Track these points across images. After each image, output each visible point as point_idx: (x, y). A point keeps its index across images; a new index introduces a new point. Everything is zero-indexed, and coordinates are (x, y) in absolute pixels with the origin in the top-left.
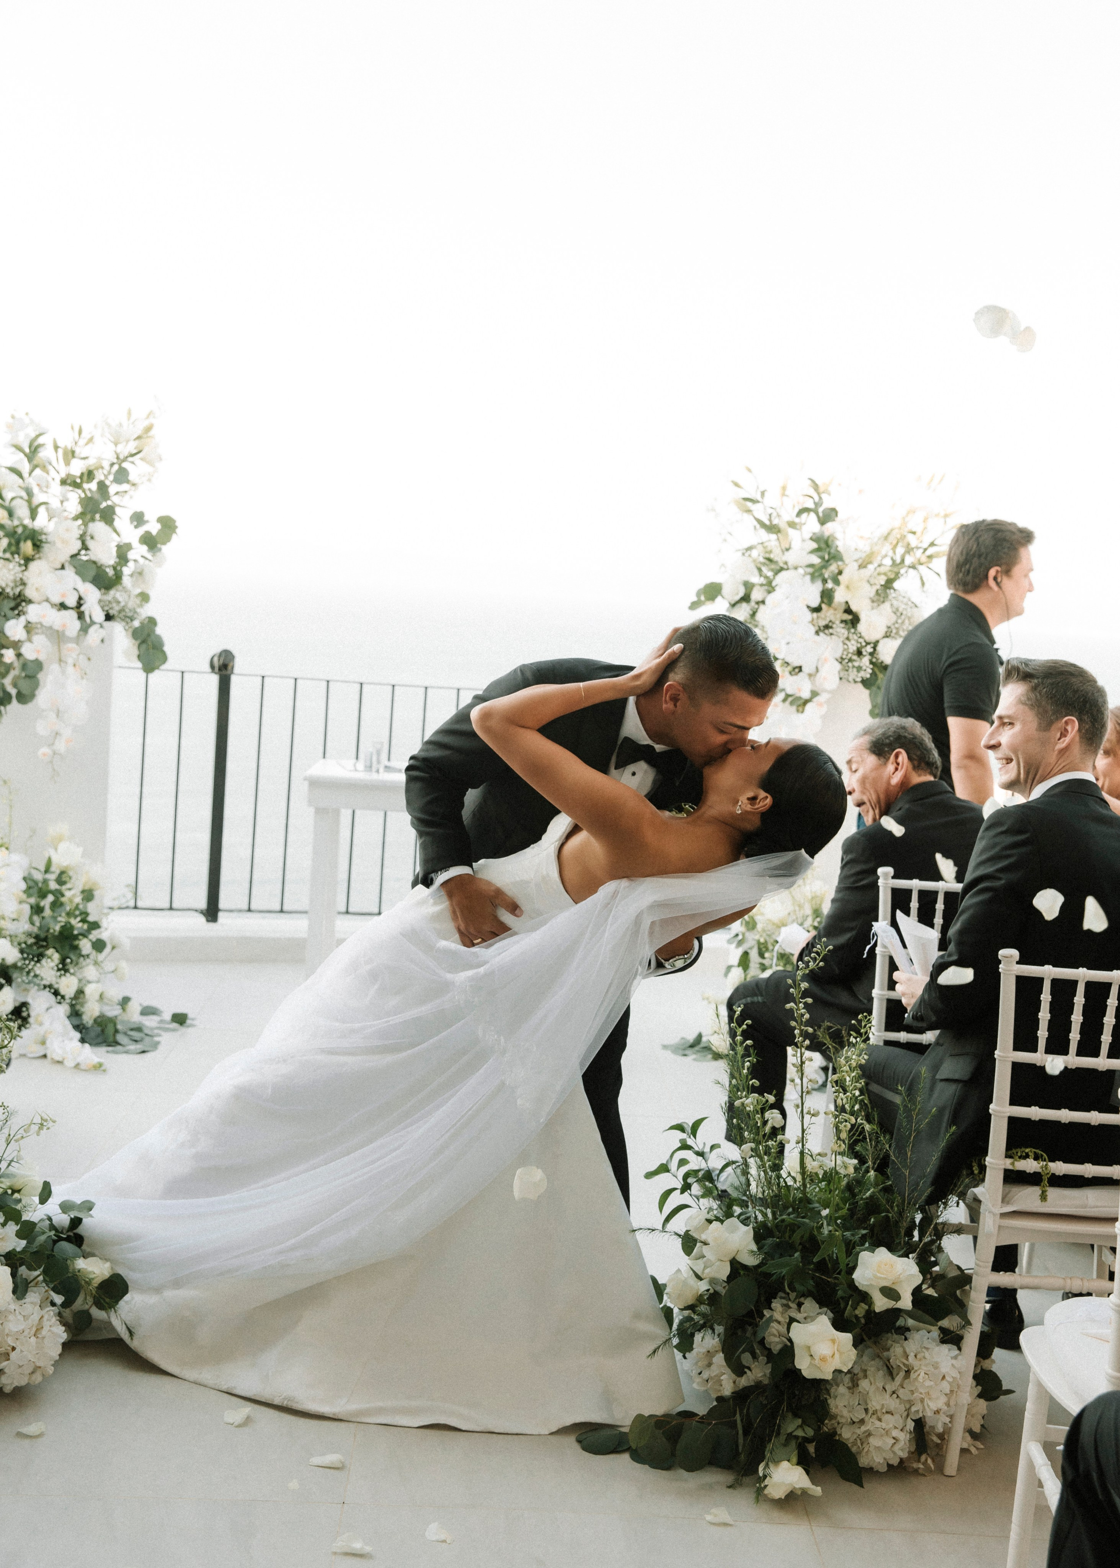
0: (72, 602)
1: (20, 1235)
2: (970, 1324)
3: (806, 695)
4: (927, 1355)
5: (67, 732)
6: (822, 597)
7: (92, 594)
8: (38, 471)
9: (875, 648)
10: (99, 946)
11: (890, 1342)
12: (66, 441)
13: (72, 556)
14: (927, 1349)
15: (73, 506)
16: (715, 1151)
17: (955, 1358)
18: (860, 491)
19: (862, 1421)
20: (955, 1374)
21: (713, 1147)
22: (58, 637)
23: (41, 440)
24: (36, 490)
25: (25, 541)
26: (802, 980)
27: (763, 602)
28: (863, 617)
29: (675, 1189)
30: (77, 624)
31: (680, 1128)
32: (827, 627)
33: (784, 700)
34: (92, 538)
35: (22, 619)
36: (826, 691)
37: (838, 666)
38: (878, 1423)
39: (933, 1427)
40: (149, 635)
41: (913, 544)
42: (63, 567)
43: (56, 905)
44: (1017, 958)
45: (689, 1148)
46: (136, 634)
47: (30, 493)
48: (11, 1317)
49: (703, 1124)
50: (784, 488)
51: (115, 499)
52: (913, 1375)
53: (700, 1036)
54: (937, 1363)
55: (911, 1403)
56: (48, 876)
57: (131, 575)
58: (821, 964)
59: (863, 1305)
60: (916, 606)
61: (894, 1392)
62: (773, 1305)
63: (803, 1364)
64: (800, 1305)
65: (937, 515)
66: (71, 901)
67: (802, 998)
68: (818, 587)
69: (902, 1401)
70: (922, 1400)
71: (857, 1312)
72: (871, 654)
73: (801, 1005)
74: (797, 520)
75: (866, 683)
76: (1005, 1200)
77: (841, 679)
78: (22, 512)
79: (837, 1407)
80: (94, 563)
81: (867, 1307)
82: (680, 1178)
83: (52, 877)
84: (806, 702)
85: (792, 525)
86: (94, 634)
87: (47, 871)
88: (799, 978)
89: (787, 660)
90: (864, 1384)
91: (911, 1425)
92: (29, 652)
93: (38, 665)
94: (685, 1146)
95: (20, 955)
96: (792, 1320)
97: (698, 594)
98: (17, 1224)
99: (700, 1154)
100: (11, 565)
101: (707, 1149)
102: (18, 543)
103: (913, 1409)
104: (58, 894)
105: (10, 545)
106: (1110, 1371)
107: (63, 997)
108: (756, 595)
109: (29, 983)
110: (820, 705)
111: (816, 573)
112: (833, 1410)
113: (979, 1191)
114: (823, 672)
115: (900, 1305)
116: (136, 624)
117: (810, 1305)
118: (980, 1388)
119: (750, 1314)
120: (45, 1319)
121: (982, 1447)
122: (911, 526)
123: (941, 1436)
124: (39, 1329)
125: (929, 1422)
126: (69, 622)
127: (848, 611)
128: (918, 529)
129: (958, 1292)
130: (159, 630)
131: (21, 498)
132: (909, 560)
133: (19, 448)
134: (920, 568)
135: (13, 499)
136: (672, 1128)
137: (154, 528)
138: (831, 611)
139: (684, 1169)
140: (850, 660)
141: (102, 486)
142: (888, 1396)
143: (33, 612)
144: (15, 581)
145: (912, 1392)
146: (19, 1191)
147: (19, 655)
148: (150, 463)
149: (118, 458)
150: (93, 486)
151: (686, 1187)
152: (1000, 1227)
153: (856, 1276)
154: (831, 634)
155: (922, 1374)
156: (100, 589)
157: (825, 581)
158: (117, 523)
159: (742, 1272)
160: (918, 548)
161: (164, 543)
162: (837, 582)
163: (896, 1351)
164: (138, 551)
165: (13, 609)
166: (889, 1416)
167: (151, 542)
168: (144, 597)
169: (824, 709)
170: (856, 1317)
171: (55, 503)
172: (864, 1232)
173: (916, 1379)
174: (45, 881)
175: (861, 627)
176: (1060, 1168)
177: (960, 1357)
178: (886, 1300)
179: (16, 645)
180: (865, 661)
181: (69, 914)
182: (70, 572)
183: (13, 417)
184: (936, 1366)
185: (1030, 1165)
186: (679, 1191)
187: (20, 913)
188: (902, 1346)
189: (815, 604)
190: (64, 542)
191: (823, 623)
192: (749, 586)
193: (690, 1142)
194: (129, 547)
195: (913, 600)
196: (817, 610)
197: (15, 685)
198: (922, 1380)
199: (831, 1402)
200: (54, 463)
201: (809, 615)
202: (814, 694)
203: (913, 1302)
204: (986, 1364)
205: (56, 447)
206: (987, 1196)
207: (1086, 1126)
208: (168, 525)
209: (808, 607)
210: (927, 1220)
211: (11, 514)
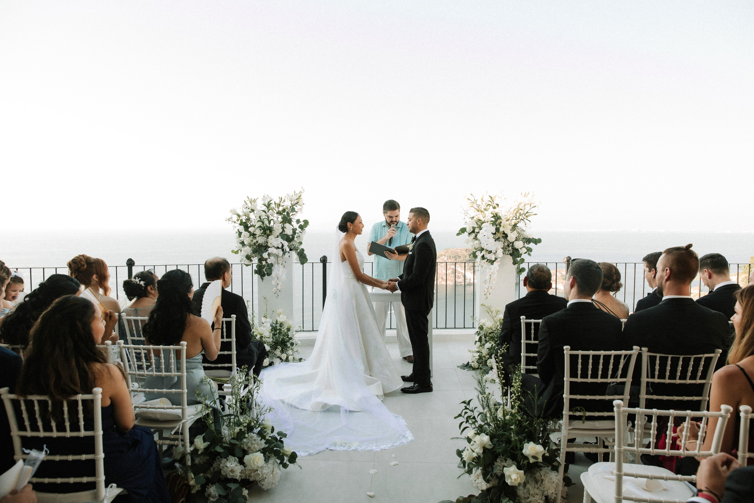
0: (280, 246)
1: (266, 443)
2: (561, 465)
3: (493, 259)
4: (548, 475)
5: (280, 283)
6: (496, 230)
7: (286, 244)
8: (271, 211)
9: (513, 244)
10: (292, 344)
11: (535, 472)
12: (278, 201)
13: (280, 233)
14: (548, 473)
15: (280, 219)
16: (476, 409)
17: (557, 476)
18: (505, 198)
19: (528, 498)
20: (557, 481)
21: (475, 408)
22: (277, 256)
23: (271, 202)
24: (270, 216)
25: (267, 230)
26: (500, 356)
27: (479, 232)
28: (509, 235)
29: (464, 422)
30: (282, 253)
31: (464, 402)
32: (498, 239)
33: (487, 261)
34: (285, 228)
35: (267, 252)
36: (499, 258)
37: (502, 250)
38: (533, 498)
39: (551, 498)
40: (302, 254)
41: (522, 213)
42: (278, 237)
43: (280, 333)
44: (570, 349)
45: (468, 409)
46: (298, 254)
47: (268, 217)
48: (264, 468)
49: (472, 401)
50: (482, 199)
51: (292, 217)
52: (544, 482)
53: (468, 363)
54: (551, 478)
55: (544, 491)
56: (277, 325)
57: (297, 237)
58: (506, 351)
59: (526, 460)
60: (524, 231)
61: (538, 488)
62: (497, 461)
63: (508, 481)
64: (506, 460)
65: (528, 204)
66: (284, 331)
67: (500, 362)
68: (495, 227)
69: (540, 490)
70: (547, 490)
71: (524, 462)
72: (512, 246)
73: (500, 364)
74: (487, 208)
75: (511, 255)
76: (570, 425)
77: (503, 254)
78: (266, 222)
79: (520, 493)
80: (286, 235)
81: (527, 461)
82: (465, 418)
83: (278, 325)
84: (494, 261)
85: (485, 210)
86: (287, 255)
87: (276, 323)
88: (499, 356)
89: (487, 249)
90: (528, 486)
91: (544, 498)
92: (269, 261)
93: (272, 265)
94: (466, 408)
95: (270, 348)
96: (504, 466)
97: (459, 231)
98: (265, 440)
99: (472, 411)
100: (264, 238)
101: (473, 409)
102: (265, 231)
103: (545, 493)
104: (280, 330)
105: (263, 232)
106: (616, 496)
107: (283, 360)
108: (476, 230)
109: (273, 356)
110: (498, 262)
111: (494, 223)
112: (519, 494)
113: (561, 422)
114: (498, 252)
115: (538, 461)
116: (299, 251)
117: (509, 461)
118: (565, 483)
119: (490, 464)
120: (275, 468)
121: (566, 501)
122: (520, 208)
123: (554, 500)
124: (273, 471)
125: (550, 497)
126: (280, 252)
127: (504, 233)
128: (523, 208)
129: (556, 453)
130: (305, 252)
131: (266, 219)
132: (521, 217)
133: (265, 205)
134: (524, 220)
135: (263, 219)
136: (462, 403)
137: (302, 223)
138: (499, 234)
139: (466, 415)
140: (506, 248)
141: (288, 213)
142: (536, 489)
143: (270, 250)
144: (265, 242)
145: (544, 488)
146: (266, 428)
147: (267, 262)
148: (301, 206)
149: (292, 205)
150: (285, 213)
151: (467, 421)
152: (568, 433)
153: (524, 451)
154: (500, 241)
155: (547, 482)
156: (288, 242)
157: (496, 225)
158: (292, 223)
159: (487, 451)
160: (523, 214)
161: (306, 228)
162: (500, 226)
163: (537, 475)
164: (299, 230)
165: (265, 250)
166: (537, 496)
167: (302, 227)
168: (301, 243)
169: (499, 263)
170: (524, 464)
171: (275, 219)
172: (525, 435)
173: (545, 483)
174: (276, 327)
175: (508, 238)
176: (588, 414)
177: (558, 475)
178: (533, 459)
179: (266, 260)
180: (510, 248)
181: (283, 335)
182: (280, 238)
183: (264, 197)
184: (551, 479)
185: (578, 414)
186: (465, 423)
187: (270, 336)
188: (540, 473)
189: (494, 232)
190: (278, 230)
191: (497, 238)
192: (474, 228)
193: (468, 407)
194: (296, 229)
195: (523, 229)
196: (495, 234)
197: (266, 271)
198: (546, 482)
199: (518, 492)
200: (275, 208)
201: (492, 236)
202: (496, 259)
203: (542, 459)
204: (566, 475)
205: (275, 204)
206: (564, 424)
207: (595, 400)
208: (306, 222)
209: (492, 233)
210: (545, 429)
211: (263, 223)
